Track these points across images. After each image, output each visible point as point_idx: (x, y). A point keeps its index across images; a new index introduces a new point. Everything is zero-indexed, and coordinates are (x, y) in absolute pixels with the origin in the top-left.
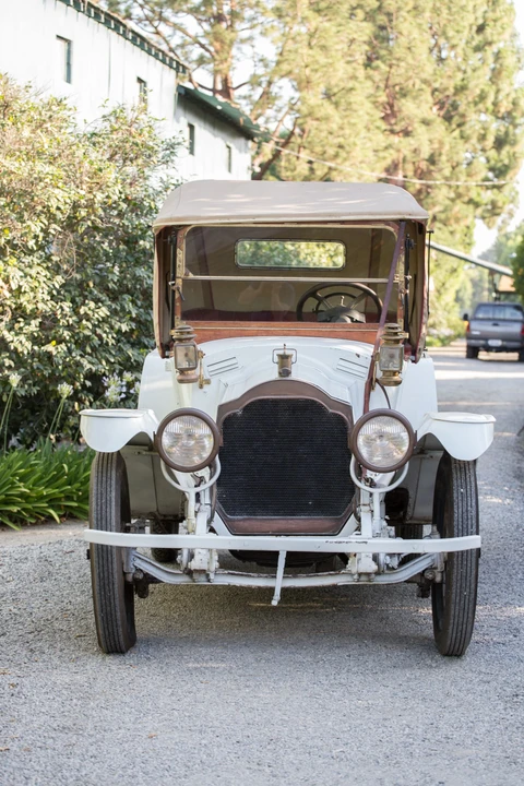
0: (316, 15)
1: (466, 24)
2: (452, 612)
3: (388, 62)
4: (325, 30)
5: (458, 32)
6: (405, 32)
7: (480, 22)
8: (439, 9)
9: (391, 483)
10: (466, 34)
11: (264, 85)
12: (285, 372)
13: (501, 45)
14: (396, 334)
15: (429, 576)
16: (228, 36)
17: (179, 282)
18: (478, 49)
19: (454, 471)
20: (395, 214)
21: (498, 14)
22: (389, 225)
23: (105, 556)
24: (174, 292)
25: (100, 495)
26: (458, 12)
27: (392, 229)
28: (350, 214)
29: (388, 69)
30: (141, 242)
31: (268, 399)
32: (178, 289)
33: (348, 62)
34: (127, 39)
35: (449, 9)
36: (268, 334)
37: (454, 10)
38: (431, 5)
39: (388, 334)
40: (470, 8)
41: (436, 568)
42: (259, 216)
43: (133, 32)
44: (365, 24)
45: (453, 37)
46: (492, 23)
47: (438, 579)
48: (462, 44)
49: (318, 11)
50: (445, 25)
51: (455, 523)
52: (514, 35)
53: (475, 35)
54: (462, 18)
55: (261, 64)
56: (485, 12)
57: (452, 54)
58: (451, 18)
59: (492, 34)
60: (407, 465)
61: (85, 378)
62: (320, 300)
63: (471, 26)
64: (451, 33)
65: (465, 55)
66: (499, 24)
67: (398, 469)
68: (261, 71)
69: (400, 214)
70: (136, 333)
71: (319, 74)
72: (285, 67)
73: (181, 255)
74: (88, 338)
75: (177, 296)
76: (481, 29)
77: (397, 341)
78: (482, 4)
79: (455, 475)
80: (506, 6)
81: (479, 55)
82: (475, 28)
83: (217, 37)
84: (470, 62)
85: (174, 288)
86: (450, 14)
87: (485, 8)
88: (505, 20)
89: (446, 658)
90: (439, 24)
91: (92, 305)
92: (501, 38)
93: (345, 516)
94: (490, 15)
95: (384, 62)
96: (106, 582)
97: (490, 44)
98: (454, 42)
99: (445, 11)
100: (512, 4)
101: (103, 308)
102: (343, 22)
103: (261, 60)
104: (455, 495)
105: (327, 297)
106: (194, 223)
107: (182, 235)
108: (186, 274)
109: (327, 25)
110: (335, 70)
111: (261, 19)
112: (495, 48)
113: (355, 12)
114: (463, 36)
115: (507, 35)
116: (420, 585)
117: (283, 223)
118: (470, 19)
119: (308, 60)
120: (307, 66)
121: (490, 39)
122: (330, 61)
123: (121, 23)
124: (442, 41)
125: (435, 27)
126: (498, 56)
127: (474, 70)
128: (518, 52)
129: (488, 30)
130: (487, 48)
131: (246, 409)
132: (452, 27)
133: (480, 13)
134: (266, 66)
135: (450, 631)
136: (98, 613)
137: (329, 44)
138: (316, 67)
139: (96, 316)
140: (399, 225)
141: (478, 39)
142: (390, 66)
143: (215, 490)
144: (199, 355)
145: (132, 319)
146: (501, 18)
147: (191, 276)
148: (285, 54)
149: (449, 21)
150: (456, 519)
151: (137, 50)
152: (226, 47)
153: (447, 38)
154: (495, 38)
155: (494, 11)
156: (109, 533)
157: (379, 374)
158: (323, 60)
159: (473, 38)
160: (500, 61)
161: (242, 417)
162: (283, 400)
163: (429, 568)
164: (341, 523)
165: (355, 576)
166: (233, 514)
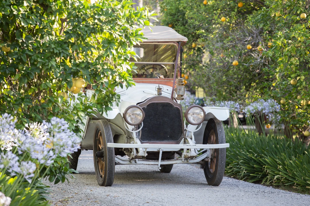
2: (218, 169)
9: (197, 129)
12: (160, 94)
14: (182, 82)
15: (207, 160)
19: (217, 124)
20: (177, 39)
22: (175, 43)
23: (110, 151)
25: (107, 133)
27: (176, 45)
28: (161, 39)
31: (155, 103)
39: (179, 82)
41: (209, 157)
47: (209, 161)
51: (219, 140)
60: (202, 123)
67: (199, 125)
69: (179, 39)
77: (183, 85)
79: (217, 126)
93: (179, 141)
96: (111, 160)
104: (218, 132)
131: (148, 106)
135: (217, 176)
140: (178, 43)
143: (141, 132)
150: (219, 139)
156: (111, 143)
157: (175, 96)
161: (147, 108)
162: (160, 103)
163: (207, 157)
164: (178, 143)
165: (183, 160)
166: (144, 141)
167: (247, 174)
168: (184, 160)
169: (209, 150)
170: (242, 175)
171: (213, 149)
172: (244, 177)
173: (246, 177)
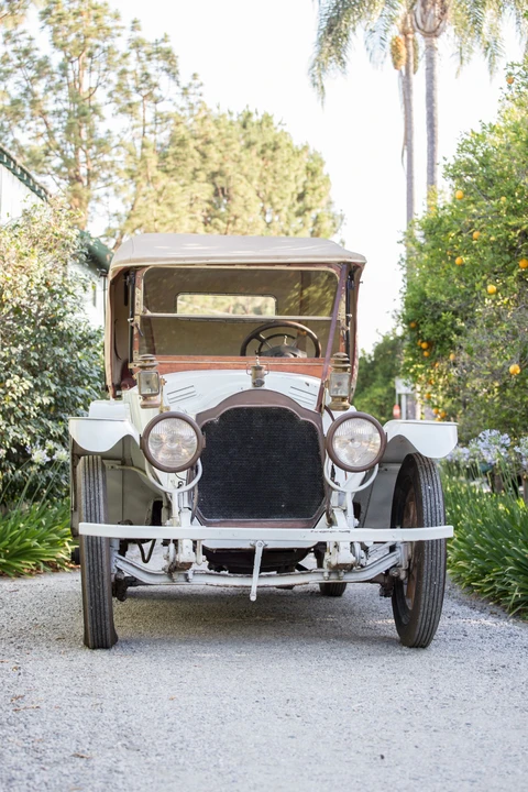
0: (165, 175)
1: (289, 191)
2: (423, 602)
3: (226, 219)
4: (173, 189)
5: (282, 198)
6: (241, 193)
7: (301, 190)
8: (265, 178)
9: (362, 484)
10: (288, 201)
11: (118, 236)
12: (258, 383)
13: (319, 211)
14: (344, 362)
15: (394, 573)
16: (85, 193)
17: (137, 319)
18: (299, 214)
21: (316, 184)
22: (331, 267)
24: (132, 328)
25: (88, 494)
26: (281, 181)
27: (335, 272)
29: (225, 226)
30: (61, 323)
31: (243, 408)
32: (137, 325)
33: (192, 218)
34: (14, 174)
35: (274, 178)
36: (220, 367)
37: (278, 179)
38: (258, 174)
40: (292, 178)
41: (401, 566)
42: (212, 258)
43: (21, 168)
44: (206, 185)
45: (278, 203)
46: (311, 192)
47: (403, 576)
48: (285, 210)
49: (166, 171)
50: (271, 193)
51: (425, 517)
52: (330, 203)
53: (296, 203)
54: (285, 186)
55: (115, 218)
56: (305, 182)
57: (276, 218)
58: (275, 185)
59: (311, 201)
60: (377, 467)
61: (11, 445)
62: (263, 342)
63: (293, 194)
64: (275, 199)
65: (288, 219)
66: (317, 192)
67: (369, 470)
68: (115, 224)
69: (341, 257)
70: (53, 409)
71: (167, 227)
72: (137, 221)
73: (139, 294)
74: (12, 410)
75: (135, 331)
76: (301, 197)
77: (345, 369)
78: (302, 175)
79: (421, 474)
80: (323, 177)
81: (300, 220)
82: (296, 196)
83: (76, 194)
84: (293, 226)
85: (133, 324)
86: (275, 182)
87: (305, 178)
88: (323, 189)
89: (412, 650)
90: (265, 191)
91: (17, 378)
92: (319, 204)
93: (316, 518)
94: (310, 185)
95: (222, 219)
97: (309, 209)
98: (278, 207)
99: (270, 181)
100: (328, 175)
101: (27, 382)
102: (187, 182)
103: (116, 215)
104: (423, 492)
105: (268, 338)
106: (152, 264)
107: (140, 275)
108: (144, 312)
109: (175, 184)
110: (181, 224)
111: (115, 179)
112: (313, 214)
113: (197, 173)
114: (286, 202)
115: (324, 202)
116: (383, 585)
117: (234, 265)
118: (292, 188)
119: (156, 215)
120: (156, 220)
121: (309, 206)
122: (177, 215)
123: (12, 159)
124: (268, 206)
125: (262, 194)
126: (316, 221)
127: (296, 233)
128: (333, 218)
129: (308, 198)
130: (307, 213)
131: (223, 417)
132: (277, 195)
133: (300, 183)
134: (119, 220)
135: (420, 620)
136: (88, 607)
137: (176, 201)
138: (165, 220)
139: (21, 388)
140: (341, 267)
141: (299, 205)
142: (228, 223)
143: (196, 491)
144: (160, 383)
145: (51, 395)
146: (319, 187)
147: (149, 313)
148: (136, 209)
149: (274, 188)
150: (425, 514)
151: (23, 185)
152: (84, 203)
153: (272, 204)
154: (314, 204)
155: (313, 181)
157: (328, 401)
158: (170, 216)
159: (294, 205)
160: (318, 225)
161: (219, 424)
162: (257, 408)
163: (395, 566)
164: (312, 524)
165: (326, 575)
166: (211, 518)
167: (524, 598)
168: (330, 573)
169: (402, 546)
170: (511, 603)
171: (411, 542)
172: (516, 605)
173: (519, 608)
